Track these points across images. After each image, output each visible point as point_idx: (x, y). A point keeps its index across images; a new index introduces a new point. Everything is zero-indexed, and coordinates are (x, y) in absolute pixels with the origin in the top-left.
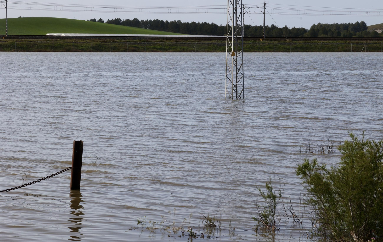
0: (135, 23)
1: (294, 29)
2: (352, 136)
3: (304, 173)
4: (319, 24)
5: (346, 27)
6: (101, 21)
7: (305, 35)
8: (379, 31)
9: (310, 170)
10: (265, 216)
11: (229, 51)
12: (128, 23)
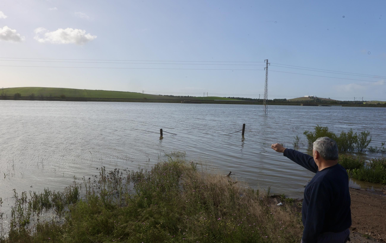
0: (233, 98)
1: (270, 100)
2: (318, 125)
3: (305, 134)
4: (275, 99)
5: (282, 100)
6: (226, 97)
7: (272, 101)
8: (290, 101)
9: (307, 133)
10: (295, 144)
11: (264, 104)
12: (232, 98)
